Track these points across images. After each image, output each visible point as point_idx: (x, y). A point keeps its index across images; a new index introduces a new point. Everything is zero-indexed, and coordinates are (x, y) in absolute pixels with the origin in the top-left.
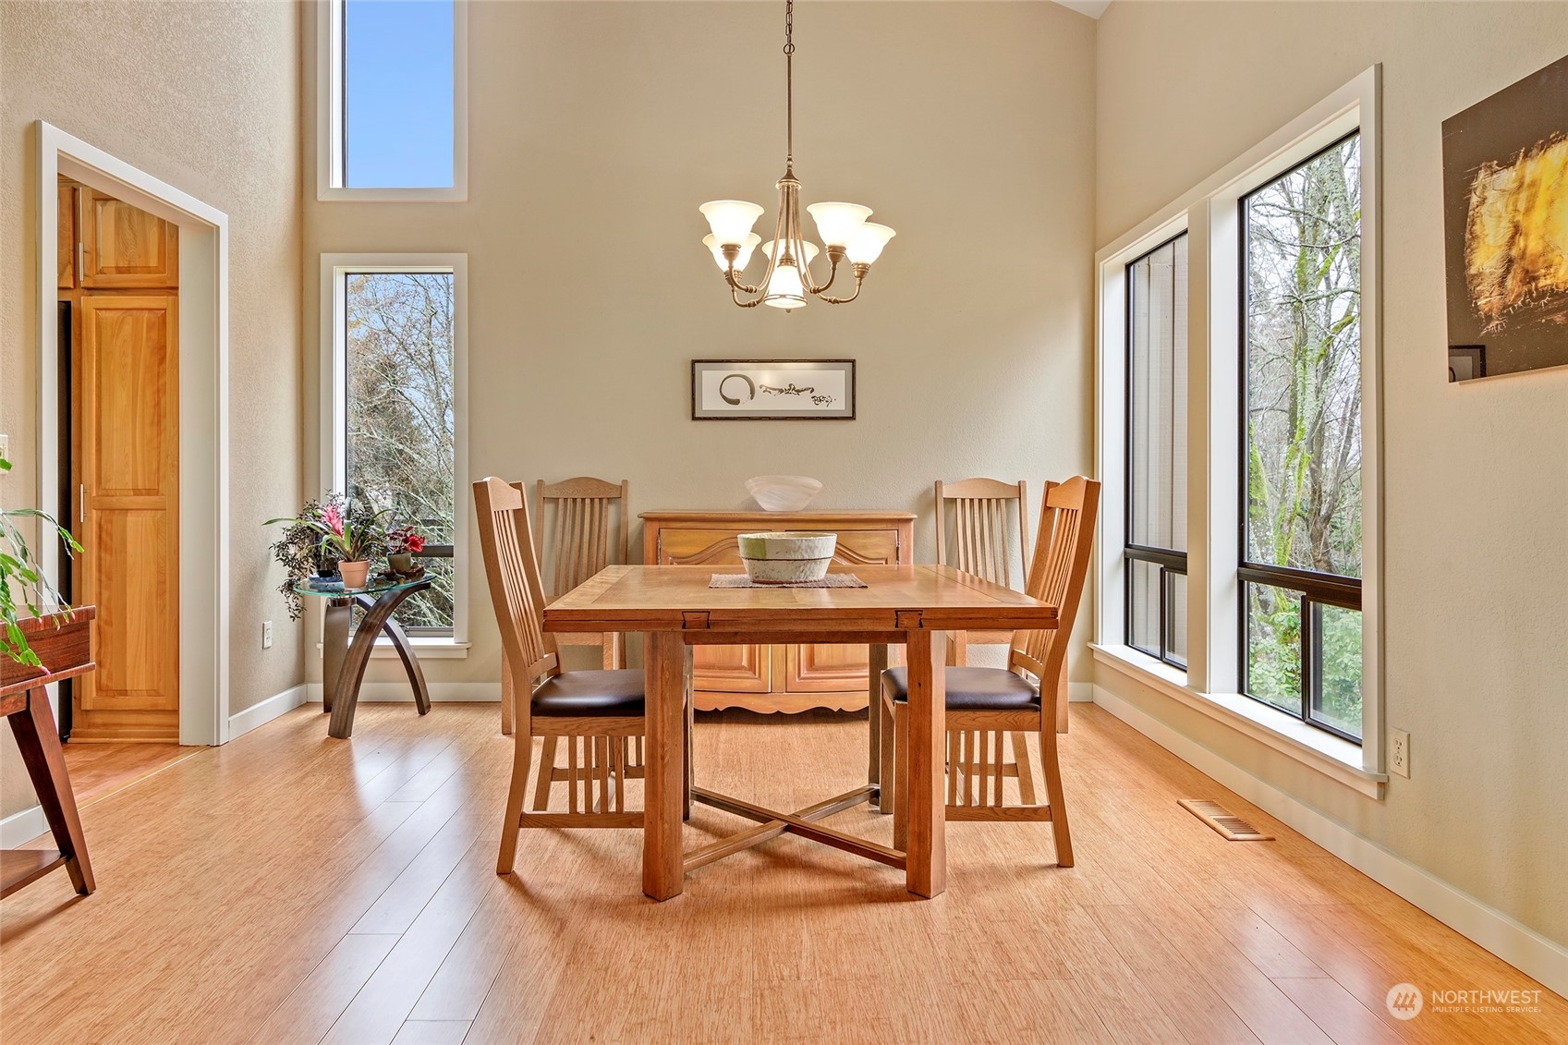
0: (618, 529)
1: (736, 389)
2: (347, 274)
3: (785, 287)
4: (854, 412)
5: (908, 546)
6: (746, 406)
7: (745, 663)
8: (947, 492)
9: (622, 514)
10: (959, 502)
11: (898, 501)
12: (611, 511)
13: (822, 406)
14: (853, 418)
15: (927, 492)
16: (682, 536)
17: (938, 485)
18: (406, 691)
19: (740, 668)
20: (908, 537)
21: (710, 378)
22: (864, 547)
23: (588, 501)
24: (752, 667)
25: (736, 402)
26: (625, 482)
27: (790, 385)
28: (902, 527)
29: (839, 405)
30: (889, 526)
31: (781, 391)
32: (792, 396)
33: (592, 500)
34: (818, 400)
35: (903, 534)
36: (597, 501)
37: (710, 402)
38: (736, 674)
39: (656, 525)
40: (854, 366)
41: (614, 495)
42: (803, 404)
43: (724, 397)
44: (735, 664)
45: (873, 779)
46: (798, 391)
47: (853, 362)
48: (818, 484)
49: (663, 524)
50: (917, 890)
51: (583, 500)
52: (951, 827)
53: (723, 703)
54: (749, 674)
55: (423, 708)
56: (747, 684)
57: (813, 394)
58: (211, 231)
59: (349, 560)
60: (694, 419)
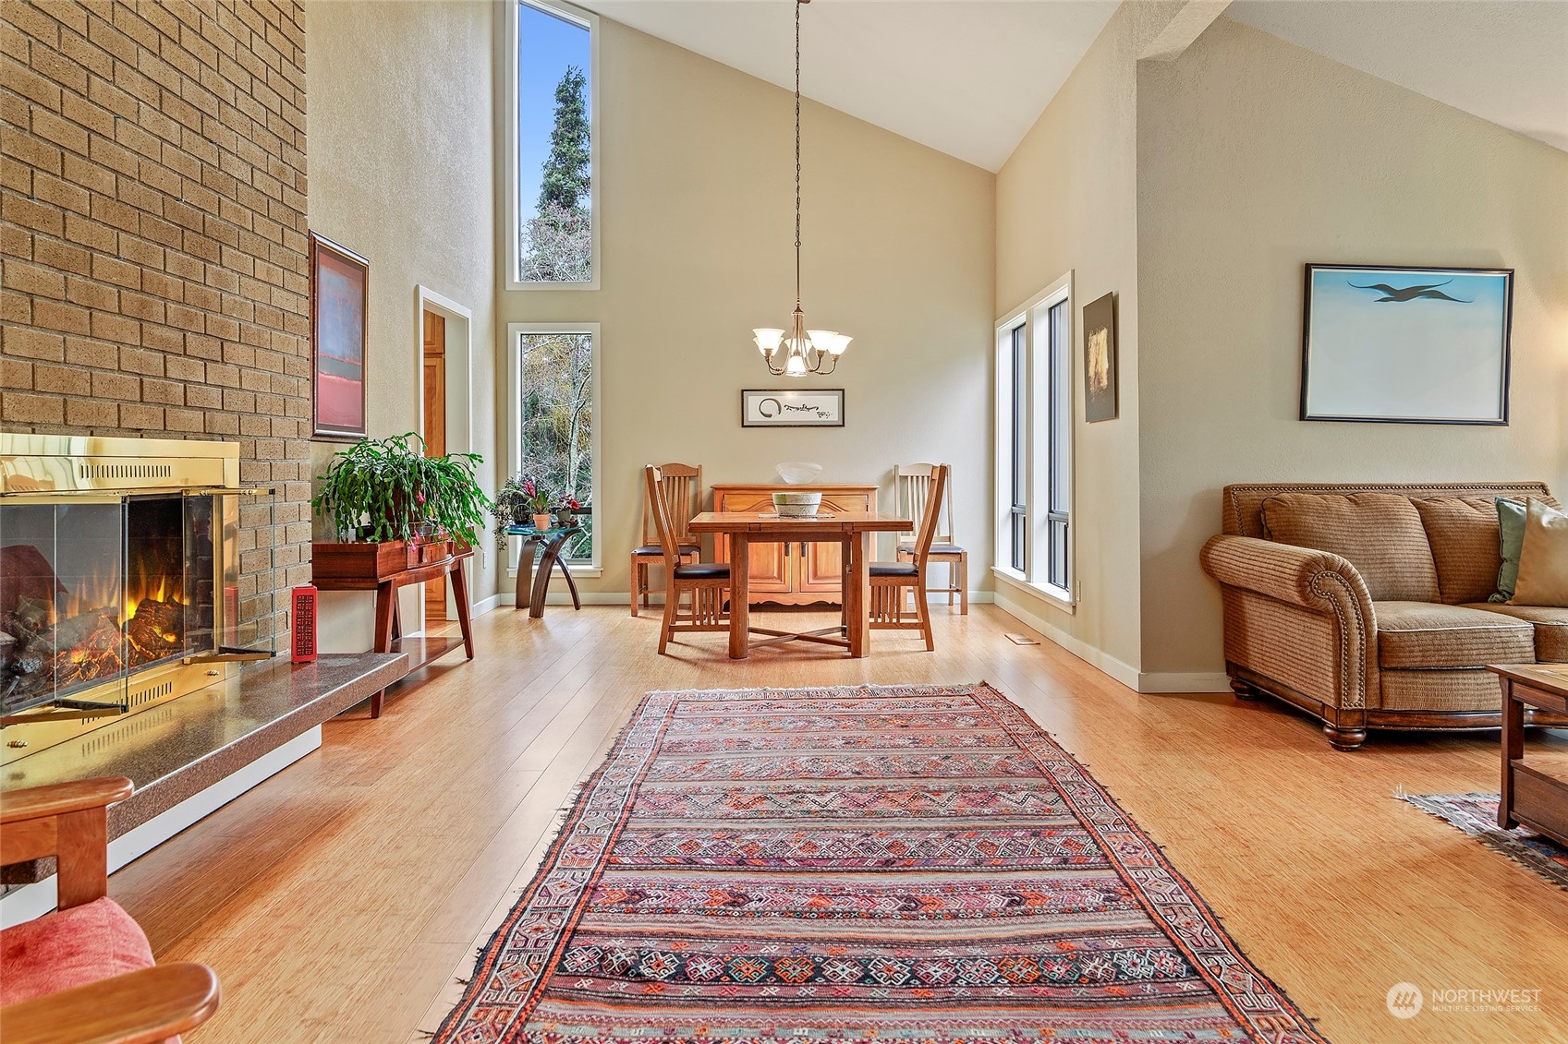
0: (696, 495)
1: (770, 407)
2: (522, 335)
3: (796, 367)
4: (843, 422)
5: (874, 505)
6: (776, 418)
7: (775, 575)
8: (901, 473)
9: (698, 486)
10: (909, 478)
11: (870, 477)
12: (692, 483)
13: (824, 418)
14: (843, 425)
15: (891, 471)
16: (736, 499)
17: (896, 467)
18: (568, 597)
19: (773, 578)
20: (874, 499)
21: (753, 401)
22: (847, 505)
23: (677, 478)
24: (780, 577)
25: (770, 416)
26: (700, 466)
27: (803, 405)
28: (870, 493)
29: (834, 417)
30: (862, 492)
31: (798, 409)
32: (805, 412)
33: (679, 477)
34: (821, 414)
35: (870, 497)
36: (682, 478)
37: (753, 416)
38: (771, 581)
39: (722, 492)
40: (843, 393)
41: (693, 474)
42: (811, 417)
43: (762, 413)
44: (770, 574)
45: (843, 623)
46: (809, 409)
47: (843, 390)
48: (819, 467)
49: (726, 492)
50: (856, 654)
51: (674, 478)
52: (872, 632)
53: (762, 599)
54: (778, 581)
55: (577, 608)
56: (776, 587)
57: (818, 411)
58: (463, 322)
59: (539, 514)
60: (743, 426)
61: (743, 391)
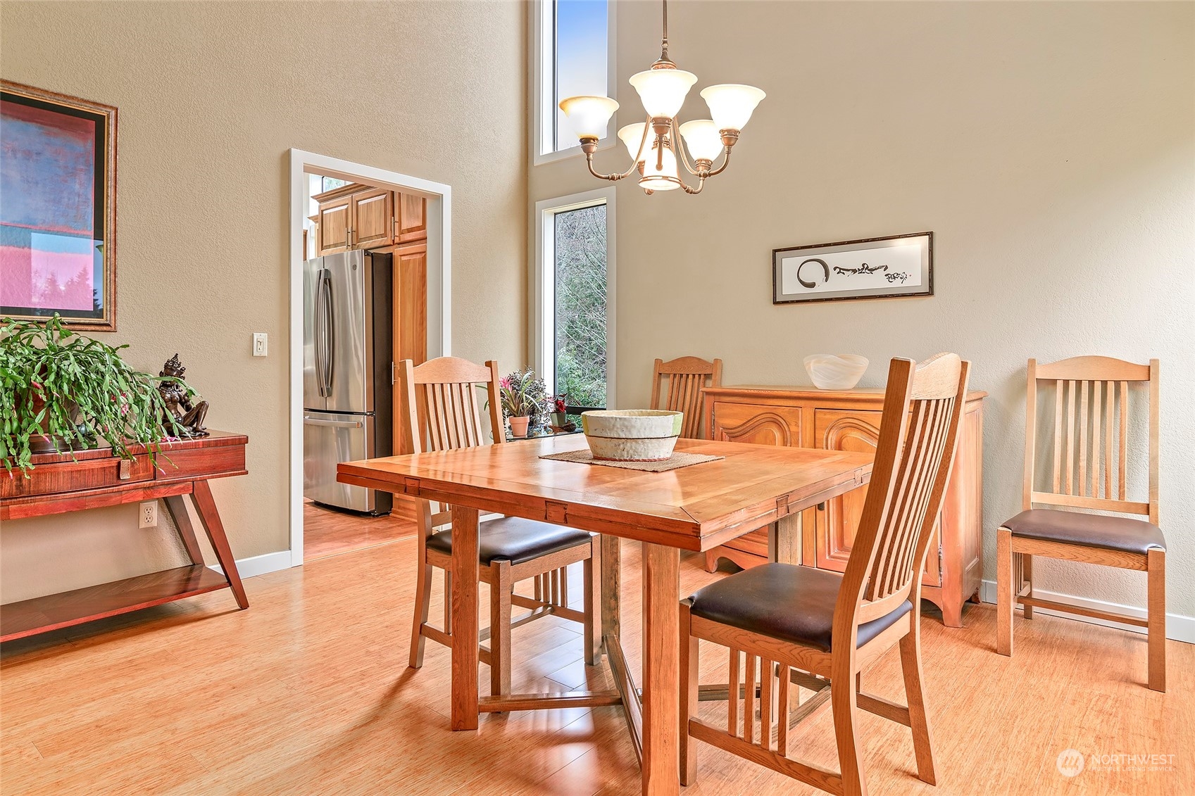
1: (813, 272)
2: (555, 214)
4: (932, 287)
6: (822, 288)
10: (1060, 383)
13: (897, 283)
14: (930, 293)
15: (1020, 372)
17: (1032, 362)
21: (789, 264)
23: (690, 376)
25: (812, 285)
26: (717, 360)
27: (863, 265)
29: (916, 281)
31: (854, 271)
32: (866, 276)
33: (693, 375)
34: (891, 278)
36: (696, 376)
37: (790, 288)
39: (712, 398)
40: (930, 239)
41: (709, 371)
42: (877, 283)
43: (801, 282)
46: (872, 270)
47: (929, 235)
49: (717, 398)
51: (687, 375)
57: (887, 272)
58: (438, 198)
60: (775, 303)
61: (775, 251)
